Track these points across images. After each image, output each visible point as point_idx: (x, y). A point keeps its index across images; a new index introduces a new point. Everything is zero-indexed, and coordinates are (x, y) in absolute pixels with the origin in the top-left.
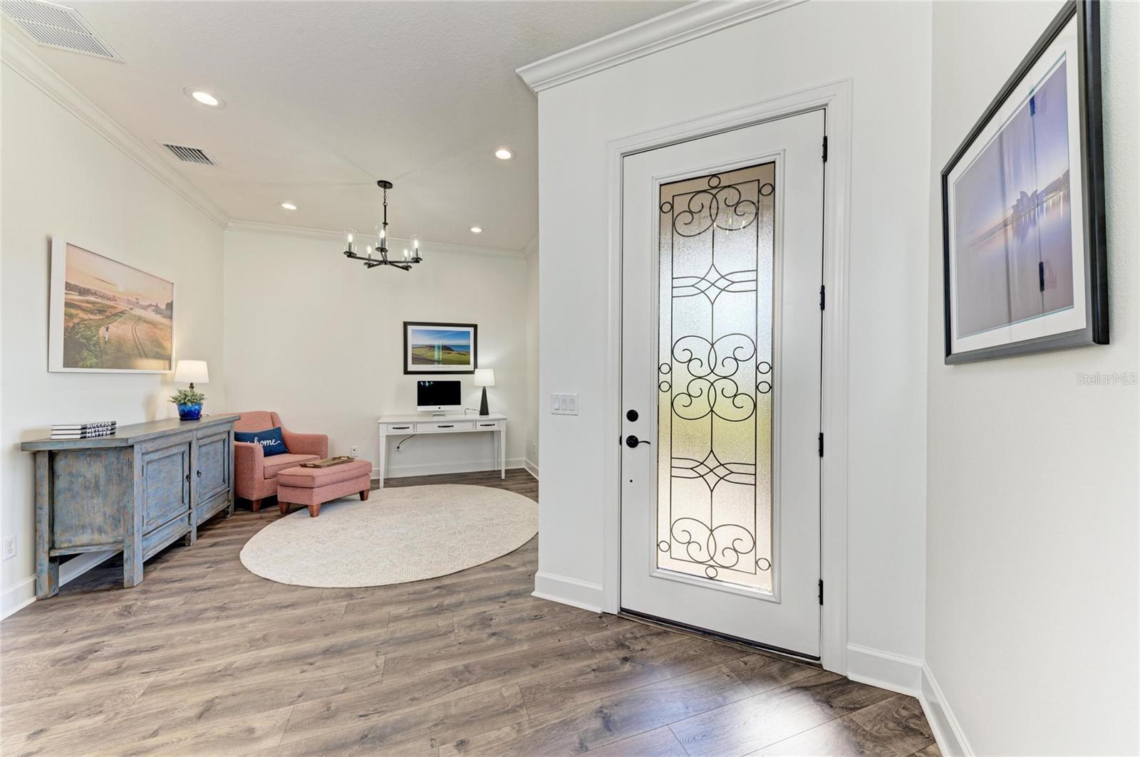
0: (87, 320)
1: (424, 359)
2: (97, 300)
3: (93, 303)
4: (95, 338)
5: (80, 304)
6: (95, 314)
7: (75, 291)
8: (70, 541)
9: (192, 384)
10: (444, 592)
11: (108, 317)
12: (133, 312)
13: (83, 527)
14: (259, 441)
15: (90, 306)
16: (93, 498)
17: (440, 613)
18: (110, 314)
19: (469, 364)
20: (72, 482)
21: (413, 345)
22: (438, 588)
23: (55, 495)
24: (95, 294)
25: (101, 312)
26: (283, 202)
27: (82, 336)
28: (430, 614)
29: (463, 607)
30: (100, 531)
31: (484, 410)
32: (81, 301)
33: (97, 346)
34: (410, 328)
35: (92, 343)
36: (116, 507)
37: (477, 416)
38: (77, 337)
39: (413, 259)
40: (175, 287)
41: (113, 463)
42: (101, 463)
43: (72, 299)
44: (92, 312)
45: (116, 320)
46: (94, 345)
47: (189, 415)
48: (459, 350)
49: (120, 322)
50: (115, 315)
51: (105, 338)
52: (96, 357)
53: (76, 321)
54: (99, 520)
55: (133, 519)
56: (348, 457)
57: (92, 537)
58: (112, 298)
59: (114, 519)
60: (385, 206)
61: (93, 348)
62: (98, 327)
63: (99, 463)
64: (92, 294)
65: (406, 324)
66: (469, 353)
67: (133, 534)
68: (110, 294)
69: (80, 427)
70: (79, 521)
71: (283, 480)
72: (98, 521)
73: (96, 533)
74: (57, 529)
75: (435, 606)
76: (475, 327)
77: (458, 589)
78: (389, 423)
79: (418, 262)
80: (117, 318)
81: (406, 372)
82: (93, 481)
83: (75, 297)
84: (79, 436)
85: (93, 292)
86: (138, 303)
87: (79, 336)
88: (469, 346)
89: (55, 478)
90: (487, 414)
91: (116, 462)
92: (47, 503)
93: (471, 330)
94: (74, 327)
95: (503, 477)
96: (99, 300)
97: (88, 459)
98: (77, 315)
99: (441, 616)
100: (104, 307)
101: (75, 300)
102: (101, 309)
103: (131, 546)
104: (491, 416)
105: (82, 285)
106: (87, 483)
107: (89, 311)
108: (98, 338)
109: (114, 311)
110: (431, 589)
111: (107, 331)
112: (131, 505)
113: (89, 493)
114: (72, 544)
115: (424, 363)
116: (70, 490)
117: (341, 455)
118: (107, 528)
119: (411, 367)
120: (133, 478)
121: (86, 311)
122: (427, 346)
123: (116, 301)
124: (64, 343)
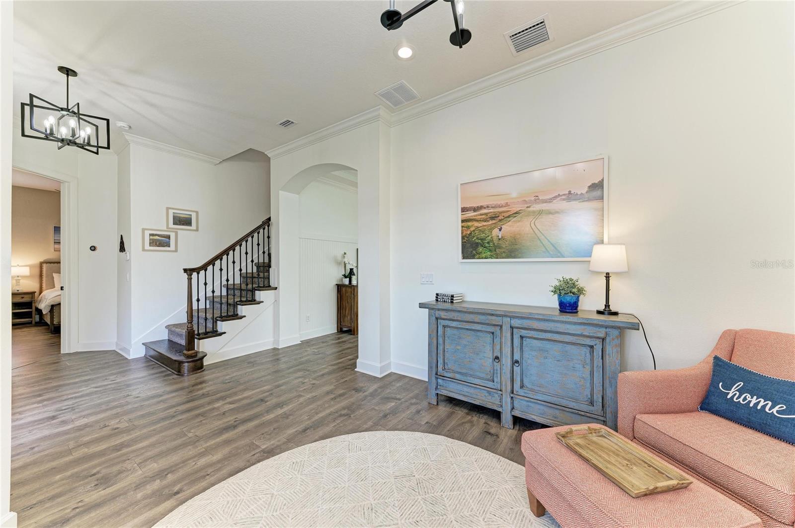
0: (481, 227)
2: (489, 211)
3: (486, 214)
4: (489, 238)
5: (475, 218)
6: (488, 221)
7: (471, 211)
9: (608, 274)
10: (166, 491)
11: (500, 220)
12: (531, 209)
15: (483, 216)
17: (160, 471)
18: (503, 218)
22: (177, 493)
25: (492, 218)
27: (477, 238)
28: (171, 467)
29: (133, 486)
32: (476, 216)
33: (491, 243)
35: (486, 241)
38: (473, 239)
43: (468, 217)
44: (485, 221)
45: (510, 221)
46: (488, 243)
47: (569, 307)
49: (514, 221)
50: (509, 217)
51: (498, 236)
52: (490, 251)
53: (472, 229)
58: (504, 205)
61: (487, 245)
62: (491, 230)
64: (485, 208)
68: (503, 202)
75: (169, 475)
77: (148, 501)
80: (510, 219)
83: (470, 214)
85: (486, 206)
86: (538, 200)
87: (475, 238)
94: (469, 234)
96: (492, 211)
98: (473, 225)
99: (157, 470)
100: (496, 214)
101: (472, 216)
102: (493, 216)
105: (475, 205)
107: (483, 220)
109: (506, 215)
110: (185, 488)
111: (500, 230)
121: (480, 221)
123: (509, 206)
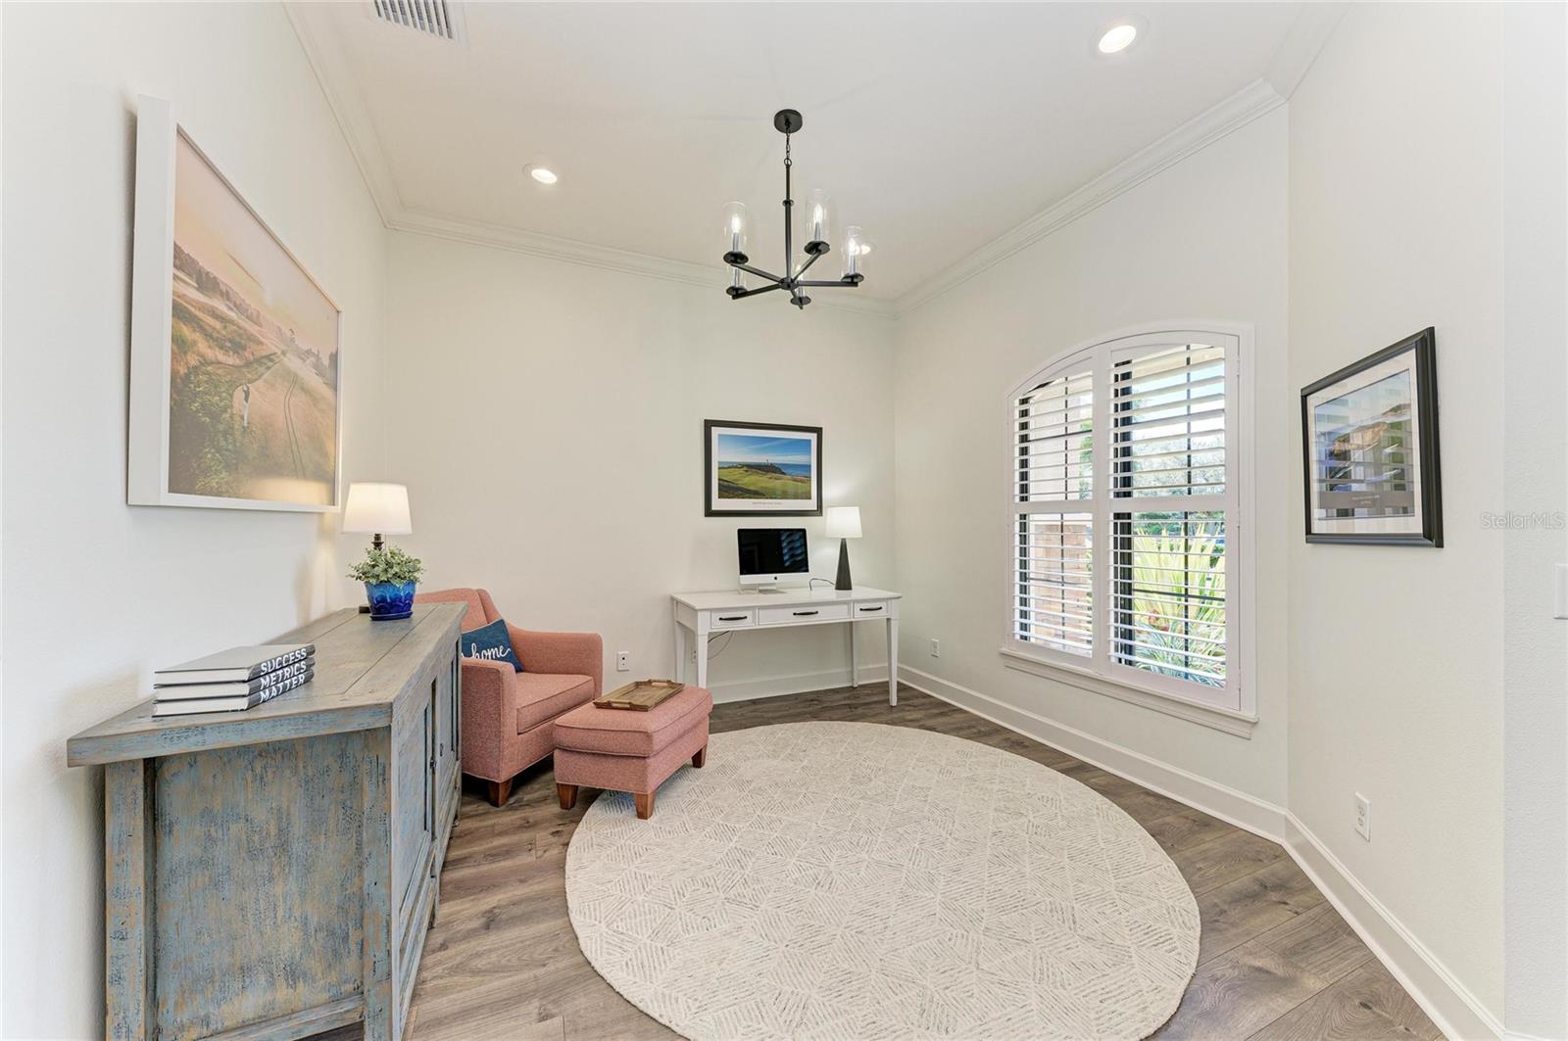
0: (212, 363)
1: (741, 489)
2: (230, 313)
3: (223, 320)
4: (226, 416)
5: (200, 315)
6: (226, 351)
7: (190, 276)
8: (206, 1021)
9: (378, 537)
11: (247, 364)
12: (286, 361)
13: (245, 971)
14: (479, 651)
15: (218, 325)
16: (271, 879)
18: (251, 358)
19: (810, 498)
20: (209, 837)
21: (720, 463)
23: (161, 882)
24: (226, 295)
25: (235, 346)
26: (538, 166)
27: (203, 406)
30: (293, 975)
31: (843, 582)
32: (202, 308)
33: (230, 438)
34: (716, 431)
35: (220, 428)
36: (335, 900)
37: (832, 593)
38: (194, 407)
39: (846, 277)
40: (343, 316)
41: (328, 769)
42: (296, 773)
43: (185, 297)
44: (219, 343)
45: (260, 377)
46: (225, 433)
47: (388, 608)
48: (794, 472)
49: (266, 382)
50: (259, 362)
51: (243, 419)
52: (227, 467)
53: (192, 360)
54: (288, 942)
55: (389, 932)
56: (669, 682)
57: (269, 997)
58: (254, 315)
59: (332, 933)
60: (788, 167)
61: (222, 443)
63: (288, 772)
64: (221, 294)
65: (709, 425)
66: (809, 477)
67: (389, 974)
68: (252, 304)
69: (245, 675)
70: (232, 953)
71: (565, 738)
72: (285, 947)
73: (281, 982)
74: (169, 988)
76: (818, 431)
78: (711, 610)
79: (856, 284)
80: (261, 370)
81: (710, 513)
82: (273, 831)
83: (191, 292)
84: (243, 703)
85: (224, 289)
86: (292, 340)
87: (197, 404)
88: (809, 467)
89: (160, 833)
90: (849, 588)
91: (335, 767)
92: (141, 916)
93: (813, 437)
94: (187, 376)
95: (894, 702)
96: (233, 316)
97: (258, 766)
98: (194, 343)
100: (241, 337)
101: (191, 302)
102: (237, 339)
103: (385, 1013)
104: (857, 592)
106: (256, 838)
107: (216, 340)
108: (232, 414)
109: (257, 352)
111: (246, 399)
112: (384, 891)
113: (262, 868)
114: (212, 1027)
115: (738, 497)
116: (203, 863)
117: (653, 678)
118: (314, 965)
119: (718, 504)
120: (388, 814)
121: (210, 337)
122: (743, 466)
123: (260, 324)
124: (171, 420)
